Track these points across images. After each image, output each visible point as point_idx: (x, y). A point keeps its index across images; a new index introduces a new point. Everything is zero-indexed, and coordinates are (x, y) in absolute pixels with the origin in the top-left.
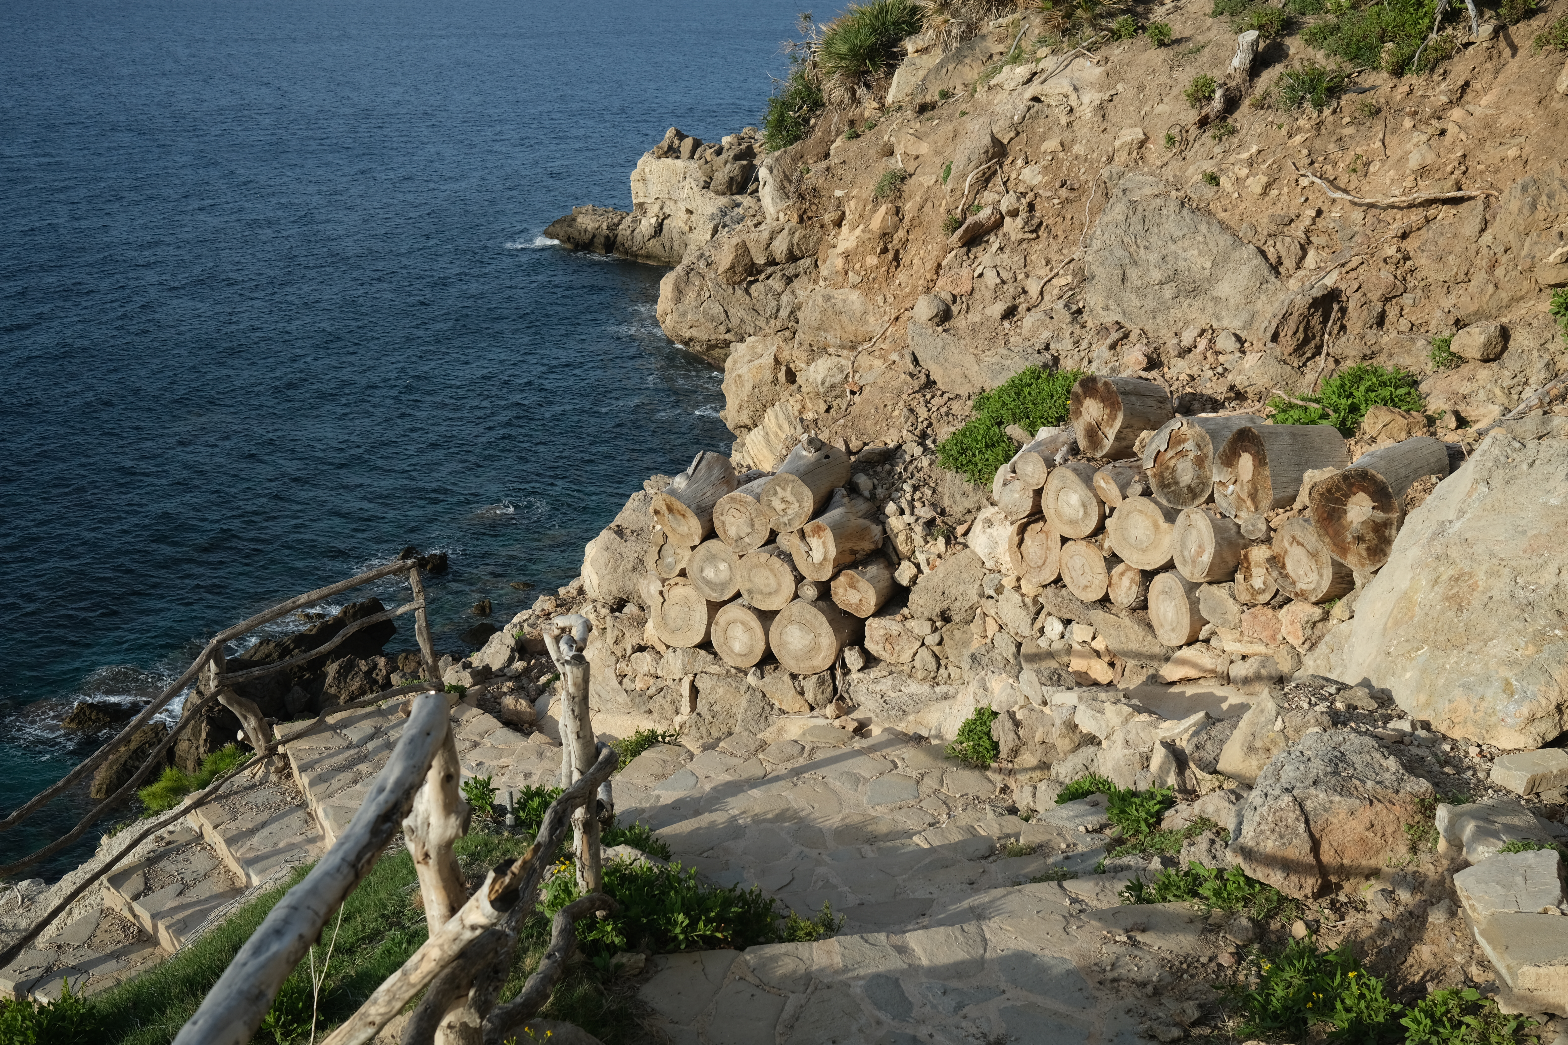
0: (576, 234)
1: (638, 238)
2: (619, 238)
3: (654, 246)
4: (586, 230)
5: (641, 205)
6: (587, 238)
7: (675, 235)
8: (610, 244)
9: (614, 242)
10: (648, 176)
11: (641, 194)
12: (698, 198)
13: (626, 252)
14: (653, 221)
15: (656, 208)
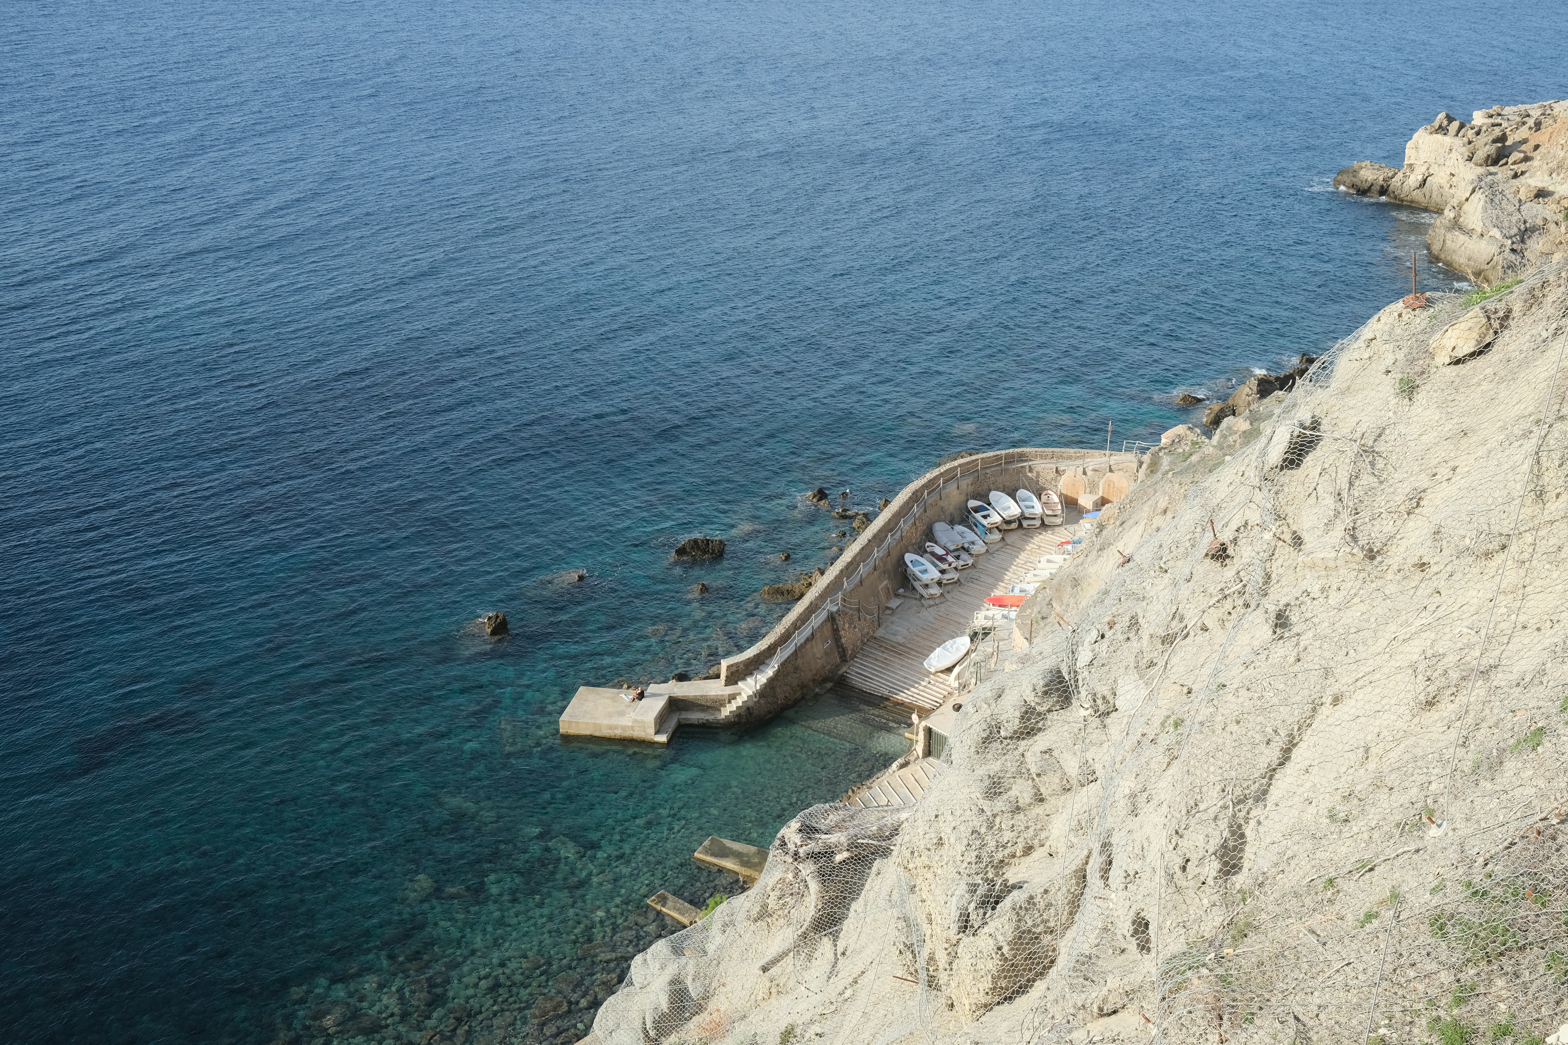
0: (1359, 183)
1: (1406, 187)
2: (1391, 187)
3: (1417, 195)
4: (1366, 180)
5: (1411, 165)
6: (1366, 186)
7: (1435, 188)
8: (1383, 191)
9: (1387, 190)
10: (1421, 145)
11: (1413, 157)
12: (1462, 167)
13: (1396, 198)
14: (1420, 178)
15: (1423, 169)
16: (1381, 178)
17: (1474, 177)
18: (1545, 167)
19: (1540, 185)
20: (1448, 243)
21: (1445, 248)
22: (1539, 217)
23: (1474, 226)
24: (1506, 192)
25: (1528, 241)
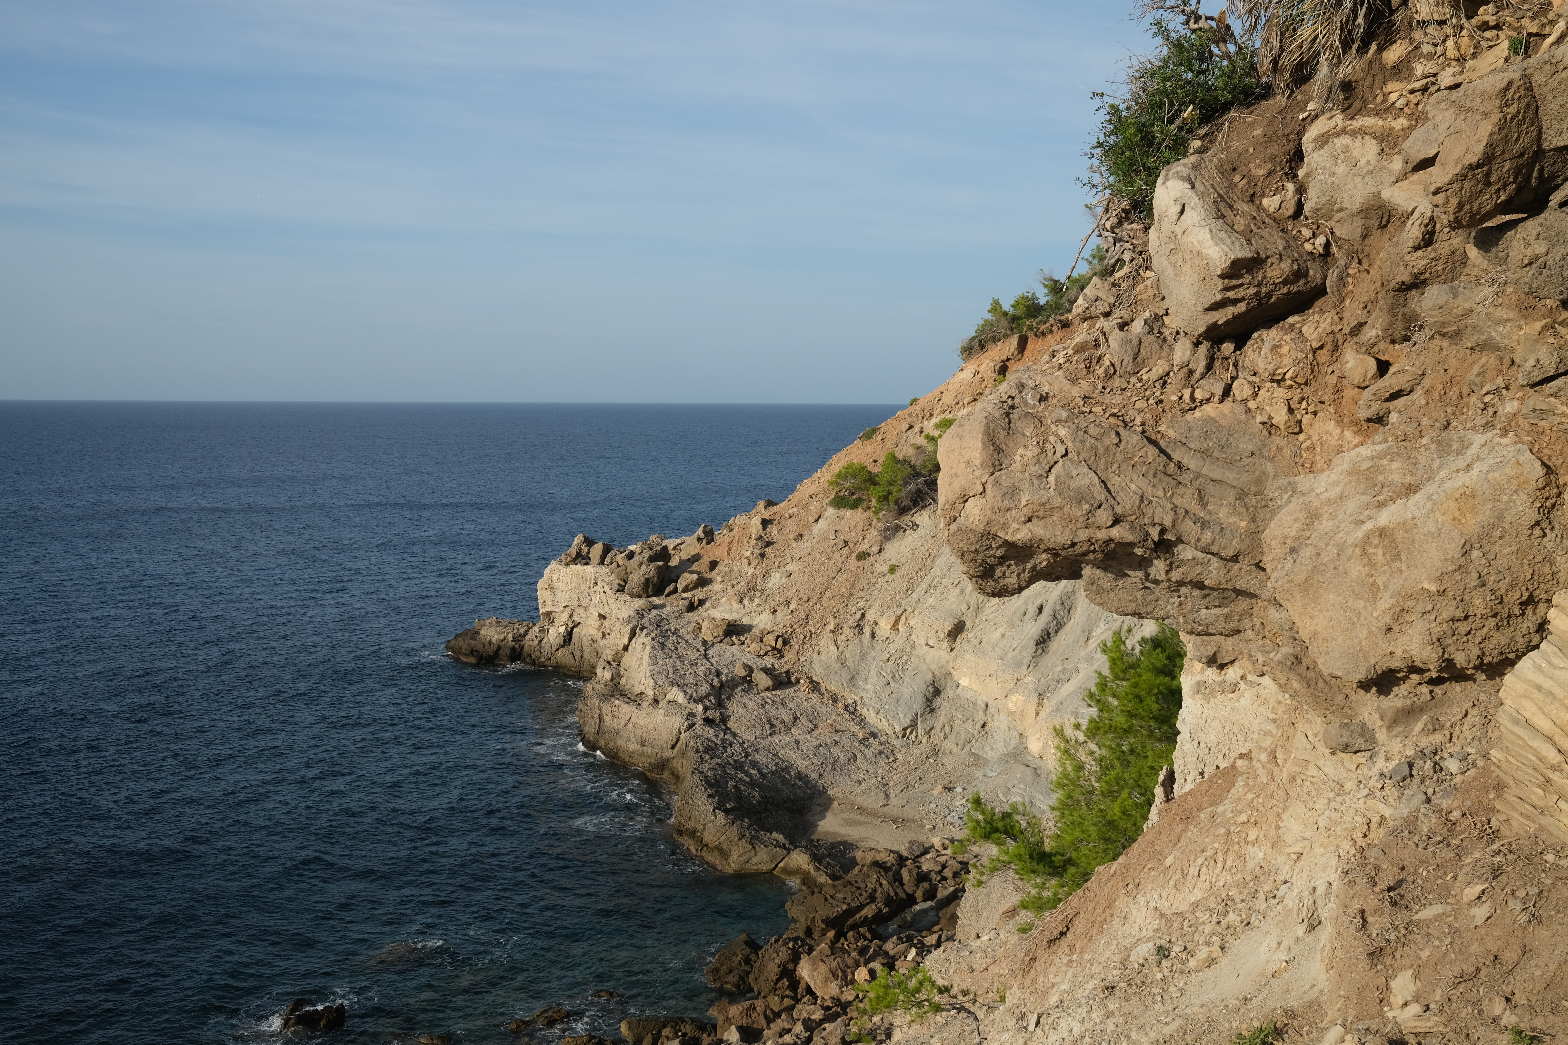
0: (480, 647)
1: (546, 648)
2: (526, 649)
3: (563, 657)
4: (490, 643)
5: (548, 614)
6: (491, 650)
7: (586, 643)
8: (516, 654)
9: (520, 654)
10: (556, 584)
11: (548, 602)
12: (612, 602)
13: (533, 663)
14: (562, 629)
15: (565, 617)
16: (510, 637)
17: (632, 613)
18: (730, 590)
19: (729, 617)
20: (607, 719)
21: (604, 729)
22: (738, 665)
23: (641, 688)
24: (683, 631)
25: (729, 704)
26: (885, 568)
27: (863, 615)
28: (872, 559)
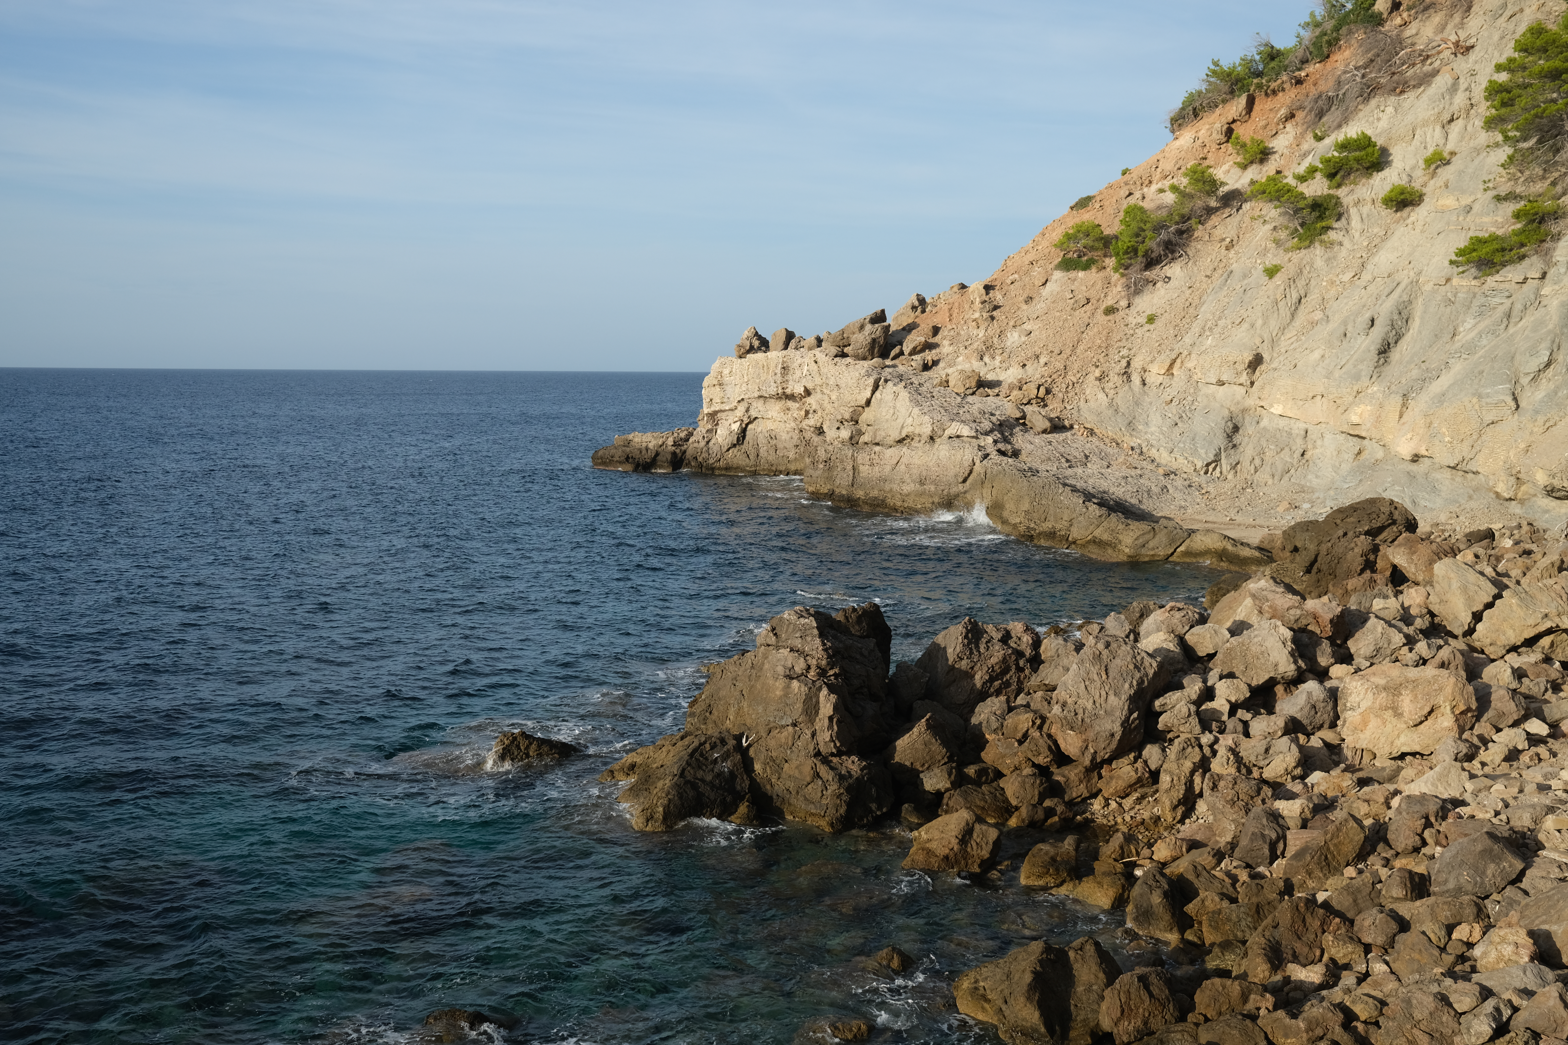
1: (714, 448)
2: (688, 454)
3: (736, 457)
4: (647, 449)
5: (715, 413)
6: (648, 457)
7: (762, 440)
8: (678, 460)
9: (683, 458)
10: (726, 379)
11: (716, 400)
13: (701, 466)
14: (736, 427)
16: (670, 442)
17: (866, 372)
19: (973, 373)
23: (906, 431)
24: (929, 385)
26: (1142, 320)
27: (1129, 363)
28: (1121, 313)
